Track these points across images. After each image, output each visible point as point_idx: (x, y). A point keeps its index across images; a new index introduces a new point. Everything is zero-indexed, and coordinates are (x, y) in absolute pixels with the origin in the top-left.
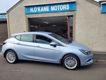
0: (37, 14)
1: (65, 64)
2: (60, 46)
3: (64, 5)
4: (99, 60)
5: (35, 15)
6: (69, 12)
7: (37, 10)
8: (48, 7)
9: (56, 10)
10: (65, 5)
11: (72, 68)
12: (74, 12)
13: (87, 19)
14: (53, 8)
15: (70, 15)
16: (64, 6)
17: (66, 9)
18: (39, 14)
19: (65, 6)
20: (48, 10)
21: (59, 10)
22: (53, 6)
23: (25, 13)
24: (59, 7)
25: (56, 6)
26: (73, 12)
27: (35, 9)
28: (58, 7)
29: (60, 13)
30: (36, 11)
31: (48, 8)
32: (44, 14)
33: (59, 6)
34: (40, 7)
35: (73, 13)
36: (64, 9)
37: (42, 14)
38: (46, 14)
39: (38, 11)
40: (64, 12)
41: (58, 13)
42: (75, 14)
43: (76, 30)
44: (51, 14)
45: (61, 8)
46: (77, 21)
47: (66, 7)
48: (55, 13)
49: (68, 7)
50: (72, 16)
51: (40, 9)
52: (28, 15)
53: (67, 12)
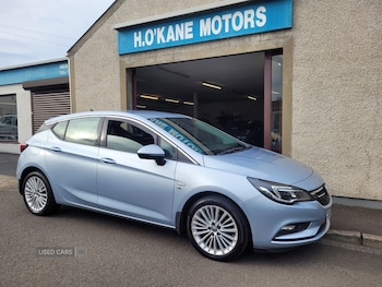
0: (153, 54)
1: (194, 233)
2: (179, 163)
3: (247, 12)
4: (373, 237)
5: (148, 55)
6: (266, 37)
7: (155, 37)
8: (191, 23)
9: (216, 32)
10: (251, 12)
11: (219, 253)
12: (288, 33)
13: (340, 58)
14: (207, 28)
15: (271, 46)
16: (246, 16)
17: (252, 26)
18: (160, 54)
19: (249, 16)
20: (191, 36)
21: (227, 30)
22: (208, 20)
23: (117, 53)
24: (230, 20)
25: (217, 18)
26: (282, 34)
27: (149, 35)
28: (223, 21)
29: (232, 42)
30: (149, 44)
31: (191, 30)
32: (177, 50)
33: (229, 16)
34: (163, 28)
35: (281, 40)
36: (246, 27)
37: (170, 52)
38: (183, 51)
39: (159, 42)
40: (247, 39)
41: (226, 43)
42: (291, 42)
43: (294, 105)
44: (199, 48)
45: (237, 24)
46: (297, 70)
47: (256, 18)
48: (214, 45)
49: (264, 17)
50: (279, 51)
51: (165, 34)
52: (126, 59)
53: (258, 38)
